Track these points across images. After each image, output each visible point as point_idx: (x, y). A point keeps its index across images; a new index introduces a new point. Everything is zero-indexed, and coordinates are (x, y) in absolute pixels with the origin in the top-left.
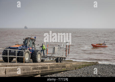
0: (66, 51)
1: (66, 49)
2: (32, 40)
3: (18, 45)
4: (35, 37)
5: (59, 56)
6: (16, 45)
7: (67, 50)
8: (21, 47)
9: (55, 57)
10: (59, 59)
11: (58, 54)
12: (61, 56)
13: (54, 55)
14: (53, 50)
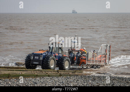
0: (105, 57)
1: (106, 55)
3: (43, 50)
6: (40, 50)
8: (46, 54)
9: (89, 65)
11: (93, 61)
12: (97, 64)
13: (87, 63)
14: (87, 56)
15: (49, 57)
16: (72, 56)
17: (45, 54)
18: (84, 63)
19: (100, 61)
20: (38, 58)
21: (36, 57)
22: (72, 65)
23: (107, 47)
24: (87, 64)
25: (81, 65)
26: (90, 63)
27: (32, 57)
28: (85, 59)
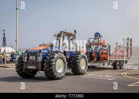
0: (127, 51)
1: (127, 49)
2: (69, 35)
4: (75, 31)
5: (117, 59)
7: (129, 50)
8: (48, 50)
9: (111, 61)
10: (118, 63)
11: (115, 56)
12: (120, 59)
13: (109, 58)
14: (108, 50)
15: (54, 55)
16: (90, 51)
17: (46, 51)
18: (105, 59)
19: (123, 56)
20: (34, 58)
21: (31, 58)
22: (90, 63)
23: (128, 40)
24: (109, 60)
25: (101, 61)
26: (112, 58)
27: (26, 58)
28: (106, 54)
